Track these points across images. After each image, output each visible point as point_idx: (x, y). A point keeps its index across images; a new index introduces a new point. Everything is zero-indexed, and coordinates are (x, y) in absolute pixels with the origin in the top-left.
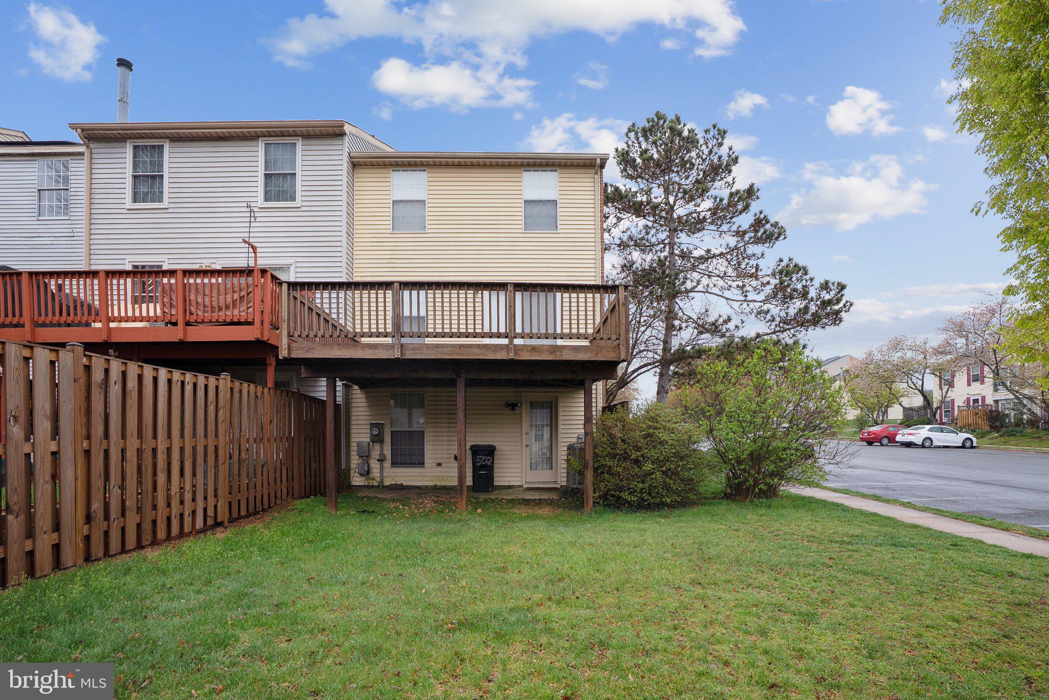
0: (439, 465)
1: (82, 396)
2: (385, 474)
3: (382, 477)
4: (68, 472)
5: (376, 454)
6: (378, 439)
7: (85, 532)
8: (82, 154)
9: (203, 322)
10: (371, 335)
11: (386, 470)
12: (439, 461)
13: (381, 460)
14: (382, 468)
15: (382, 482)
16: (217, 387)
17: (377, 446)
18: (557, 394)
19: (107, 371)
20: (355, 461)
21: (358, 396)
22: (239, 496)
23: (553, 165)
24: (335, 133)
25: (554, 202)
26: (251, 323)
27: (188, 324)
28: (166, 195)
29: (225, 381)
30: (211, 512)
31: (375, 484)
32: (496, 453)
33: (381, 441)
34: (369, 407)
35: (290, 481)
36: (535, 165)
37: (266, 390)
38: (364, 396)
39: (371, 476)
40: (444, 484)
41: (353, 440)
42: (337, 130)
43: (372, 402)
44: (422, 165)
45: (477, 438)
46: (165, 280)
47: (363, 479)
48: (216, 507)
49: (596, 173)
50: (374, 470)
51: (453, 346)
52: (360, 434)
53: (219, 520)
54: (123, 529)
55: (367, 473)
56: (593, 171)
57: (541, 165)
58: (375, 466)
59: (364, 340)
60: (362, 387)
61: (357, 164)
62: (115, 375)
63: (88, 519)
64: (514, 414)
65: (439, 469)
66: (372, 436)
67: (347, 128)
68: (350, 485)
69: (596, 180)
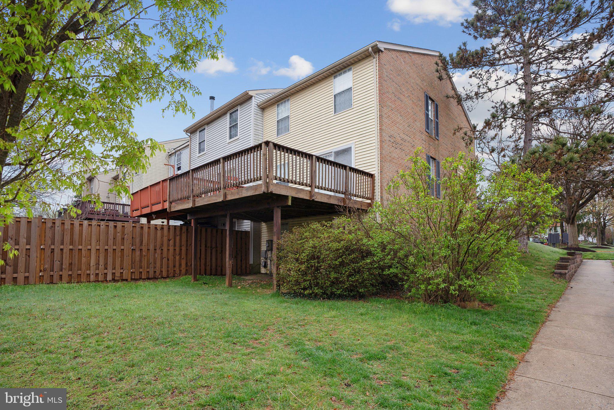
17: (270, 252)
20: (262, 260)
21: (264, 226)
22: (140, 270)
23: (348, 65)
25: (350, 89)
28: (205, 147)
30: (118, 274)
31: (268, 272)
34: (268, 232)
41: (262, 250)
42: (247, 97)
44: (287, 97)
47: (265, 270)
48: (121, 273)
49: (374, 58)
51: (208, 197)
53: (124, 278)
55: (265, 267)
56: (372, 58)
57: (341, 69)
58: (269, 263)
68: (260, 273)
69: (375, 63)
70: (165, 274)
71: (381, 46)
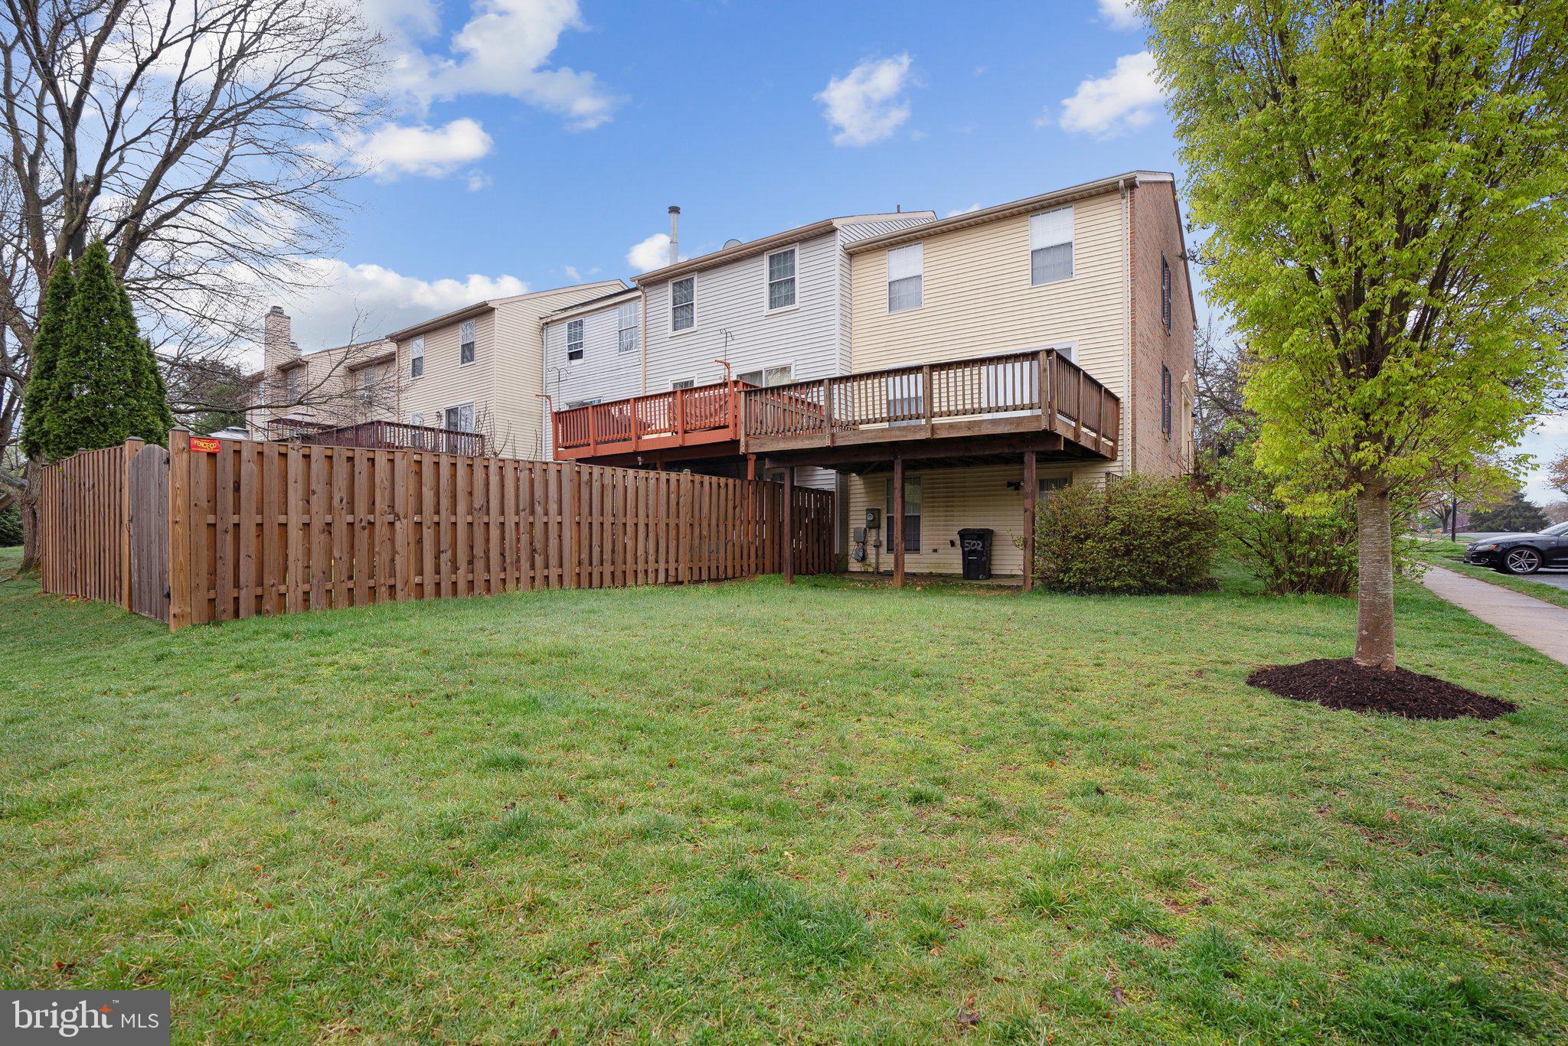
0: (935, 551)
1: (576, 490)
2: (881, 561)
3: (877, 563)
4: (567, 534)
5: (872, 537)
6: (874, 524)
7: (577, 571)
8: (640, 297)
9: (695, 429)
10: (868, 422)
11: (881, 556)
12: (935, 547)
13: (877, 546)
14: (878, 555)
15: (877, 568)
16: (678, 480)
17: (874, 532)
18: (1069, 470)
19: (591, 474)
20: (853, 547)
21: (856, 482)
22: (700, 564)
23: (1066, 202)
24: (826, 231)
25: (1070, 244)
26: (725, 427)
27: (686, 432)
28: (695, 320)
29: (686, 475)
30: (672, 572)
31: (870, 570)
32: (994, 538)
33: (878, 527)
34: (867, 493)
35: (760, 559)
36: (1043, 208)
37: (746, 483)
38: (861, 482)
39: (868, 562)
40: (940, 571)
41: (851, 526)
42: (828, 229)
43: (871, 488)
44: (917, 238)
45: (975, 523)
46: (697, 395)
47: (859, 565)
48: (677, 569)
49: (1123, 198)
50: (870, 556)
51: (877, 430)
52: (858, 520)
53: (680, 579)
54: (601, 573)
55: (863, 559)
56: (1119, 196)
57: (1050, 206)
58: (871, 552)
59: (863, 427)
60: (859, 474)
61: (853, 254)
62: (596, 476)
63: (580, 563)
64: (1018, 494)
65: (935, 555)
66: (869, 522)
67: (836, 224)
68: (846, 571)
69: (1124, 206)
70: (730, 574)
71: (1140, 178)
